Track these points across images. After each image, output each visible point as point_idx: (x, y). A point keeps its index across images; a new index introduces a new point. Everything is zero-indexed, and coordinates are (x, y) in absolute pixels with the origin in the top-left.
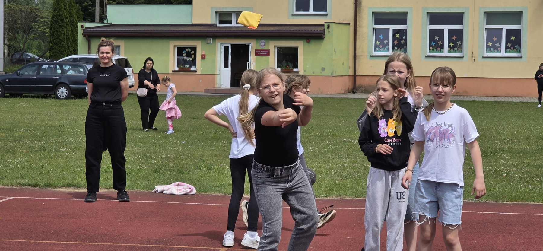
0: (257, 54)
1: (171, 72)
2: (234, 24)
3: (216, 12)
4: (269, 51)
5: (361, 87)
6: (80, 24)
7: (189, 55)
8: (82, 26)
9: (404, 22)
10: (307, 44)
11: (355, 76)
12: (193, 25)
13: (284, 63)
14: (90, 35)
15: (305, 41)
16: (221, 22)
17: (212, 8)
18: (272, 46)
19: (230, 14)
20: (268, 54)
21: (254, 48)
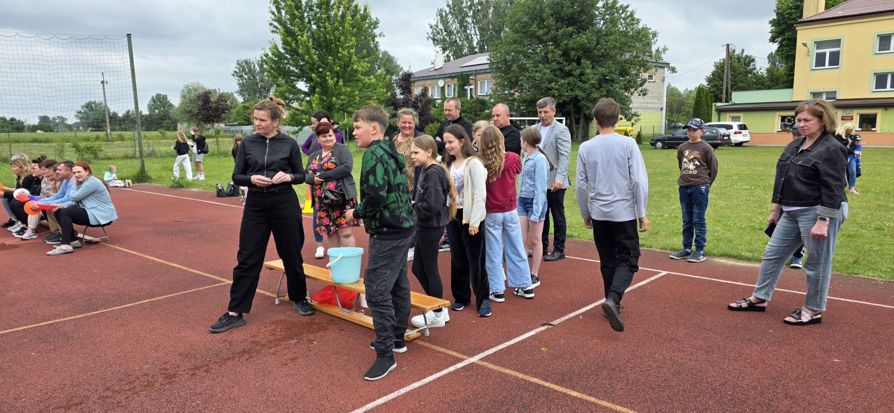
0: (842, 119)
1: (775, 132)
3: (811, 92)
4: (853, 117)
6: (714, 104)
7: (789, 121)
8: (715, 105)
10: (885, 111)
12: (793, 102)
13: (865, 125)
14: (720, 111)
15: (884, 109)
17: (808, 90)
18: (856, 114)
19: (821, 94)
20: (852, 119)
21: (841, 115)
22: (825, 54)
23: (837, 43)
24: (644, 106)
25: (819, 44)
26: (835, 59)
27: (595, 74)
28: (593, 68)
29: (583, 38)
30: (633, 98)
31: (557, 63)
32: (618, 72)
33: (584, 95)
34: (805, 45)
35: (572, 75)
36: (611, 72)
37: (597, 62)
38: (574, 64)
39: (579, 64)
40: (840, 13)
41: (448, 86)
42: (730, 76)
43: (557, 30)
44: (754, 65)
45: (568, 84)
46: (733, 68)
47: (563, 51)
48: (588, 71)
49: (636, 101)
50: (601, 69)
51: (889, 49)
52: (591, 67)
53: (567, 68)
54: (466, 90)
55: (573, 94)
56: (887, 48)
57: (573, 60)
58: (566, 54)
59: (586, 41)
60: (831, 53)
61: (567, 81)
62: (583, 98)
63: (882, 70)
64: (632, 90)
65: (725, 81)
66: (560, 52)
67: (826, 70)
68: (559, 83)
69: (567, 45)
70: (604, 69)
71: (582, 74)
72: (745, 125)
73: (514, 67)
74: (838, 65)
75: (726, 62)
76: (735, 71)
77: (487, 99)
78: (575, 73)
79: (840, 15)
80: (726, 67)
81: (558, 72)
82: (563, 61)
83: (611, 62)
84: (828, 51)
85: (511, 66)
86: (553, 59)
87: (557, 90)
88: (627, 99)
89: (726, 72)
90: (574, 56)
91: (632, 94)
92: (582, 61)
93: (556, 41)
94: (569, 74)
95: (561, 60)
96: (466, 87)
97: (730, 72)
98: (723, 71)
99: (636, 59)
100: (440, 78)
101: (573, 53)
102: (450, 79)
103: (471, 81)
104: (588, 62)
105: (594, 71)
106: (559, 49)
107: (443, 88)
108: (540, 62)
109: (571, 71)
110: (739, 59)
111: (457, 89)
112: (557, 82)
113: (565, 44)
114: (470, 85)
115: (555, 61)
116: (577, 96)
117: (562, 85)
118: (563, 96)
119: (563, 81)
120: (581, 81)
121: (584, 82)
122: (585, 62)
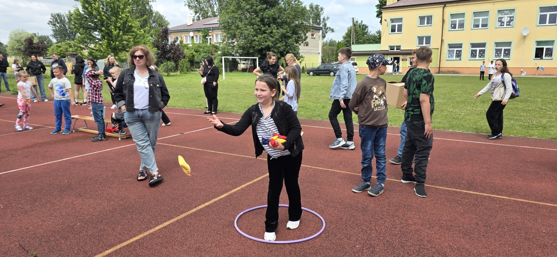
0: (403, 61)
2: (395, 50)
3: (389, 46)
5: (442, 71)
9: (461, 47)
11: (439, 67)
12: (381, 51)
16: (391, 50)
19: (394, 47)
20: (407, 60)
21: (402, 58)
22: (395, 26)
23: (400, 20)
24: (309, 52)
25: (392, 21)
26: (400, 29)
27: (278, 33)
28: (278, 29)
29: (271, 12)
30: (300, 47)
31: (257, 26)
32: (291, 32)
33: (272, 45)
34: (386, 20)
35: (266, 33)
36: (287, 32)
37: (279, 25)
38: (267, 27)
39: (269, 26)
40: (402, 4)
41: (196, 36)
42: (354, 36)
43: (257, 7)
44: (368, 30)
45: (264, 38)
46: (356, 31)
47: (261, 19)
48: (274, 31)
49: (302, 49)
50: (281, 30)
51: (424, 24)
52: (276, 28)
53: (263, 29)
54: (207, 39)
55: (267, 44)
56: (424, 23)
57: (266, 24)
58: (262, 20)
59: (273, 14)
60: (398, 25)
61: (263, 36)
62: (272, 47)
63: (421, 35)
64: (300, 42)
65: (352, 38)
66: (258, 19)
67: (396, 34)
68: (259, 37)
69: (262, 15)
70: (283, 30)
71: (271, 32)
72: (356, 63)
73: (233, 27)
74: (401, 31)
75: (352, 28)
76: (357, 33)
77: (218, 45)
78: (267, 32)
79: (402, 5)
80: (352, 30)
81: (258, 30)
82: (261, 24)
83: (287, 26)
84: (397, 24)
85: (231, 26)
86: (255, 23)
87: (258, 41)
88: (296, 48)
89: (352, 33)
90: (267, 22)
91: (300, 44)
92: (271, 25)
93: (256, 12)
94: (264, 32)
95: (259, 23)
96: (207, 37)
97: (354, 33)
98: (351, 33)
99: (302, 25)
100: (191, 31)
101: (266, 20)
102: (197, 32)
103: (210, 34)
104: (275, 26)
105: (278, 31)
106: (258, 17)
107: (193, 37)
108: (248, 25)
109: (265, 30)
110: (360, 26)
111: (201, 38)
112: (257, 37)
113: (261, 15)
114: (210, 36)
115: (256, 24)
116: (268, 45)
117: (261, 38)
118: (261, 45)
119: (261, 36)
120: (271, 36)
121: (272, 37)
122: (273, 26)
